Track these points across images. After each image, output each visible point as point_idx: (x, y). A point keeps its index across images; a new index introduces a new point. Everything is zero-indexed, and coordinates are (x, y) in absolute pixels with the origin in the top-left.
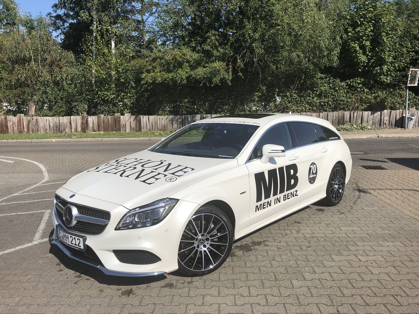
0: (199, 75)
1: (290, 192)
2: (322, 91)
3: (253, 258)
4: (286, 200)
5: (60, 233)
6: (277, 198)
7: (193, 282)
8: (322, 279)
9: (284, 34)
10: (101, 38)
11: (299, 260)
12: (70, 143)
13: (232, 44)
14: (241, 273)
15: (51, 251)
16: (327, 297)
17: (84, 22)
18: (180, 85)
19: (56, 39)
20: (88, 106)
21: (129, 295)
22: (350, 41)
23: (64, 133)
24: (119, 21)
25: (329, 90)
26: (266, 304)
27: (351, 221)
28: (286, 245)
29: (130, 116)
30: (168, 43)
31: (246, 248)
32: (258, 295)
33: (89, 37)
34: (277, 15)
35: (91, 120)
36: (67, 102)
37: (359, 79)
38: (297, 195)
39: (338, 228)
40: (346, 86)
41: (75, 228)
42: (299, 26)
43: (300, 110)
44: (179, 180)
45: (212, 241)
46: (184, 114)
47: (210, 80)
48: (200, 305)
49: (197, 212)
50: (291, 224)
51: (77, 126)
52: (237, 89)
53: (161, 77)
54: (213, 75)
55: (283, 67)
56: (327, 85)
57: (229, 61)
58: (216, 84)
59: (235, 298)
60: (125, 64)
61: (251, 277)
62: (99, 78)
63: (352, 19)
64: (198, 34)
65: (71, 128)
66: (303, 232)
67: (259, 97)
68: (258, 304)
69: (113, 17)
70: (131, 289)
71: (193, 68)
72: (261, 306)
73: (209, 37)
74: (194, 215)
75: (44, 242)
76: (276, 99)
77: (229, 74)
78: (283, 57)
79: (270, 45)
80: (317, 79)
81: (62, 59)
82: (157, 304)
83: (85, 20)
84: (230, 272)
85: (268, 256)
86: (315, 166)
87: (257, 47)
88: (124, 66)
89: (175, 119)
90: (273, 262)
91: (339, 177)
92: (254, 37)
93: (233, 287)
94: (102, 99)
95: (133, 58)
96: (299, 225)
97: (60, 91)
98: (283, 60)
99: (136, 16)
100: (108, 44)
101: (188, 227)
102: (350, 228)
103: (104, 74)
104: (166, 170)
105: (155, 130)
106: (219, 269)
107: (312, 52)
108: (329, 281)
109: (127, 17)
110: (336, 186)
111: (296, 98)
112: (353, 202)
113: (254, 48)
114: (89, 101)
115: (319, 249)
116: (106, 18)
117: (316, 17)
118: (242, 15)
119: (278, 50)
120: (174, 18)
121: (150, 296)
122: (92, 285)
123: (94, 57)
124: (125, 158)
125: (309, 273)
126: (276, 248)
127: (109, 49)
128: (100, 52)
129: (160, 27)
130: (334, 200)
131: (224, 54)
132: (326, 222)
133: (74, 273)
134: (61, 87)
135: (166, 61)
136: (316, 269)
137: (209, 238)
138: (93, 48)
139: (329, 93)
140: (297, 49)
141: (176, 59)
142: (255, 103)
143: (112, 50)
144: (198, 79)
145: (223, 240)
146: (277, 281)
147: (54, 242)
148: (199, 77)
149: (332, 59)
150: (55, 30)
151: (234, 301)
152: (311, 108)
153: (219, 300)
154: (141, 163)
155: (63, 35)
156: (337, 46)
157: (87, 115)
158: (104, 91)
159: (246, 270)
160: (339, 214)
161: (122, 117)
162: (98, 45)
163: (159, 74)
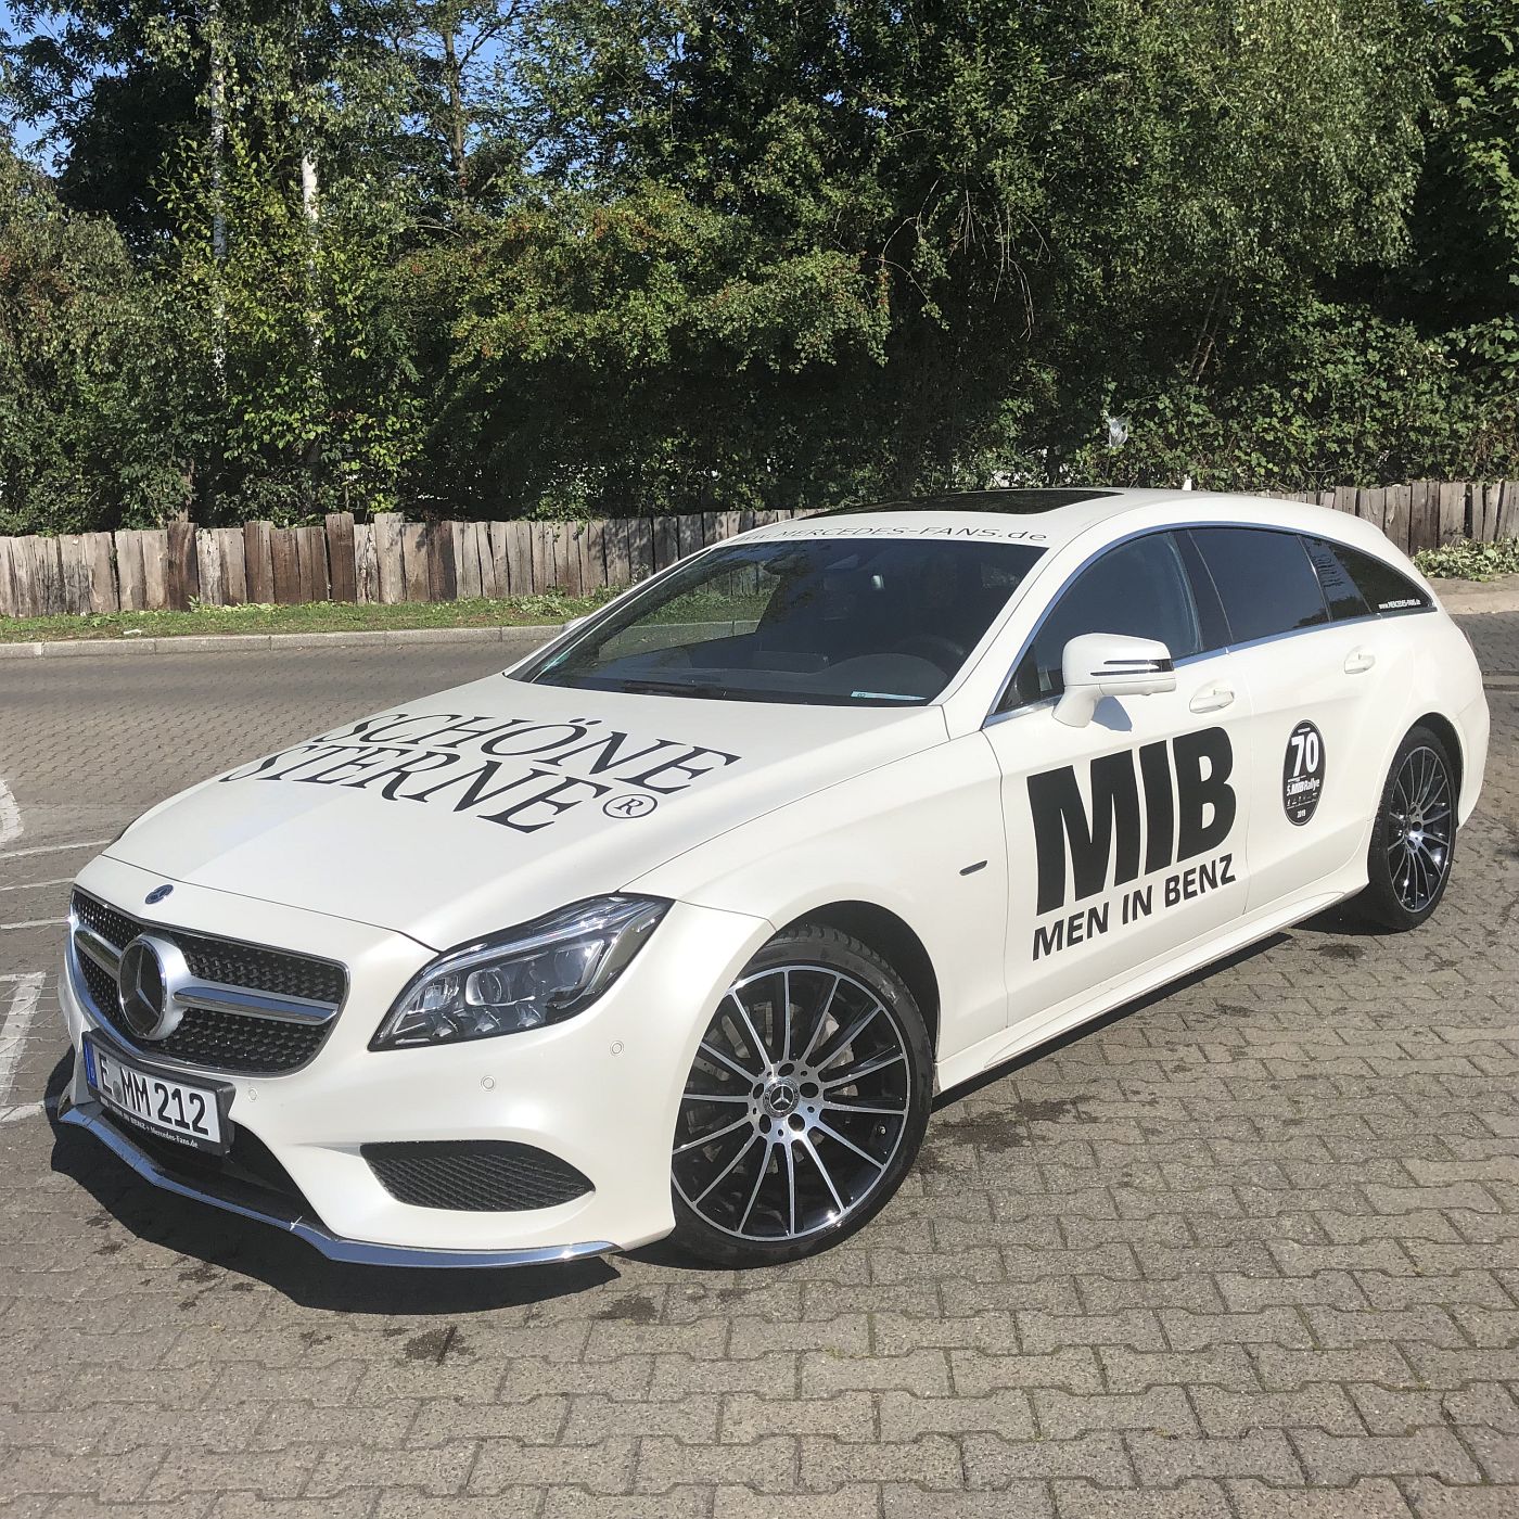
0: (733, 320)
1: (1195, 862)
2: (1329, 384)
3: (1023, 1175)
4: (1177, 900)
5: (103, 1070)
6: (1138, 895)
7: (745, 1292)
8: (1364, 1271)
9: (1143, 110)
10: (251, 148)
11: (1250, 1183)
12: (116, 661)
13: (887, 165)
14: (974, 1246)
15: (60, 1162)
16: (1393, 1349)
17: (167, 74)
18: (637, 372)
19: (34, 159)
20: (195, 481)
21: (442, 1355)
22: (1464, 137)
23: (83, 614)
24: (338, 64)
25: (1366, 380)
26: (1100, 1389)
27: (1492, 998)
28: (1180, 1115)
29: (397, 526)
30: (576, 164)
31: (993, 1134)
32: (1058, 1349)
33: (195, 145)
34: (1108, 16)
35: (213, 547)
36: (95, 463)
37: (1510, 324)
38: (1232, 878)
39: (1431, 1035)
40: (1447, 357)
41: (177, 1045)
42: (1214, 69)
43: (1223, 480)
44: (670, 808)
45: (830, 1095)
46: (661, 511)
47: (784, 343)
48: (783, 1399)
49: (760, 960)
50: (1201, 1018)
51: (144, 581)
52: (913, 384)
53: (547, 332)
54: (797, 315)
55: (1140, 271)
56: (1354, 357)
57: (874, 249)
58: (814, 363)
59: (949, 1361)
60: (373, 274)
61: (1022, 1263)
62: (248, 345)
63: (1474, 31)
64: (719, 119)
65: (118, 591)
66: (1263, 1053)
67: (1026, 421)
68: (1060, 1388)
69: (304, 44)
70: (453, 1330)
71: (699, 284)
72: (1076, 1399)
73: (775, 133)
74: (744, 974)
75: (22, 1123)
76: (1105, 427)
77: (879, 310)
78: (1139, 220)
79: (1073, 165)
80: (1304, 326)
81: (65, 256)
82: (579, 1395)
83: (174, 63)
84: (917, 1243)
85: (1098, 1166)
86: (1312, 736)
87: (1011, 177)
88: (366, 284)
89: (617, 535)
90: (1124, 1195)
91: (1426, 790)
92: (994, 128)
93: (936, 1313)
94: (261, 444)
95: (410, 241)
96: (1241, 1021)
97: (59, 410)
98: (1138, 236)
99: (418, 37)
100: (286, 178)
101: (715, 1033)
102: (1489, 1034)
103: (272, 322)
104: (601, 765)
105: (521, 589)
106: (865, 1229)
107: (1281, 196)
108: (1399, 1280)
109: (374, 44)
110: (1413, 835)
111: (1205, 424)
112: (1499, 910)
113: (993, 183)
114: (200, 460)
115: (1343, 1132)
116: (274, 52)
117: (1300, 25)
118: (935, 20)
119: (1115, 190)
120: (604, 45)
121: (545, 1358)
122: (263, 1314)
123: (219, 241)
124: (401, 716)
125: (1297, 1241)
126: (1137, 1131)
127: (293, 199)
128: (250, 217)
129: (535, 88)
130: (1405, 904)
131: (850, 214)
132: (1370, 1006)
133: (173, 1259)
134: (65, 393)
135: (570, 253)
136: (1332, 1223)
137: (817, 1082)
138: (216, 200)
139: (1366, 395)
140: (1207, 184)
141: (616, 241)
142: (1006, 451)
143: (308, 208)
144: (726, 338)
145: (885, 1094)
146: (1146, 1280)
147: (72, 1117)
148: (730, 328)
149: (1379, 226)
150: (28, 116)
151: (944, 1375)
152: (1276, 469)
153: (876, 1373)
154: (481, 733)
155: (67, 141)
156: (1404, 166)
157: (192, 525)
158: (270, 408)
159: (998, 1233)
160: (1432, 966)
161: (361, 531)
162: (238, 181)
163: (534, 318)
